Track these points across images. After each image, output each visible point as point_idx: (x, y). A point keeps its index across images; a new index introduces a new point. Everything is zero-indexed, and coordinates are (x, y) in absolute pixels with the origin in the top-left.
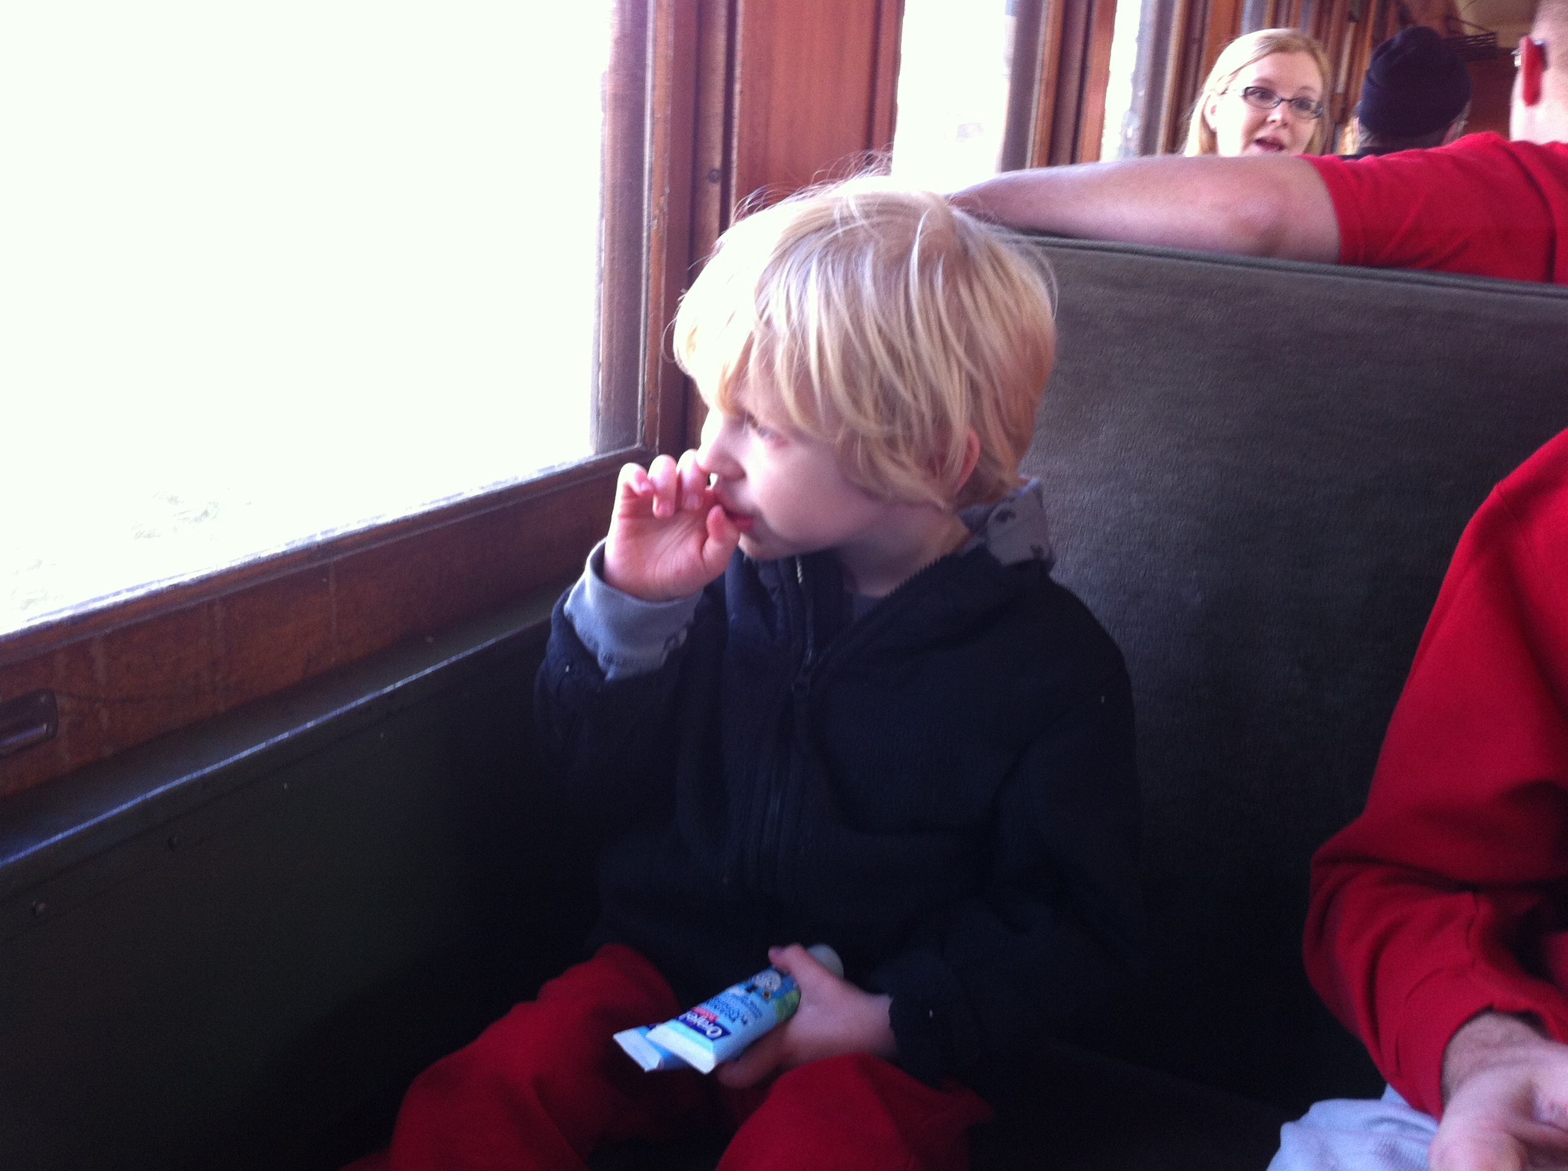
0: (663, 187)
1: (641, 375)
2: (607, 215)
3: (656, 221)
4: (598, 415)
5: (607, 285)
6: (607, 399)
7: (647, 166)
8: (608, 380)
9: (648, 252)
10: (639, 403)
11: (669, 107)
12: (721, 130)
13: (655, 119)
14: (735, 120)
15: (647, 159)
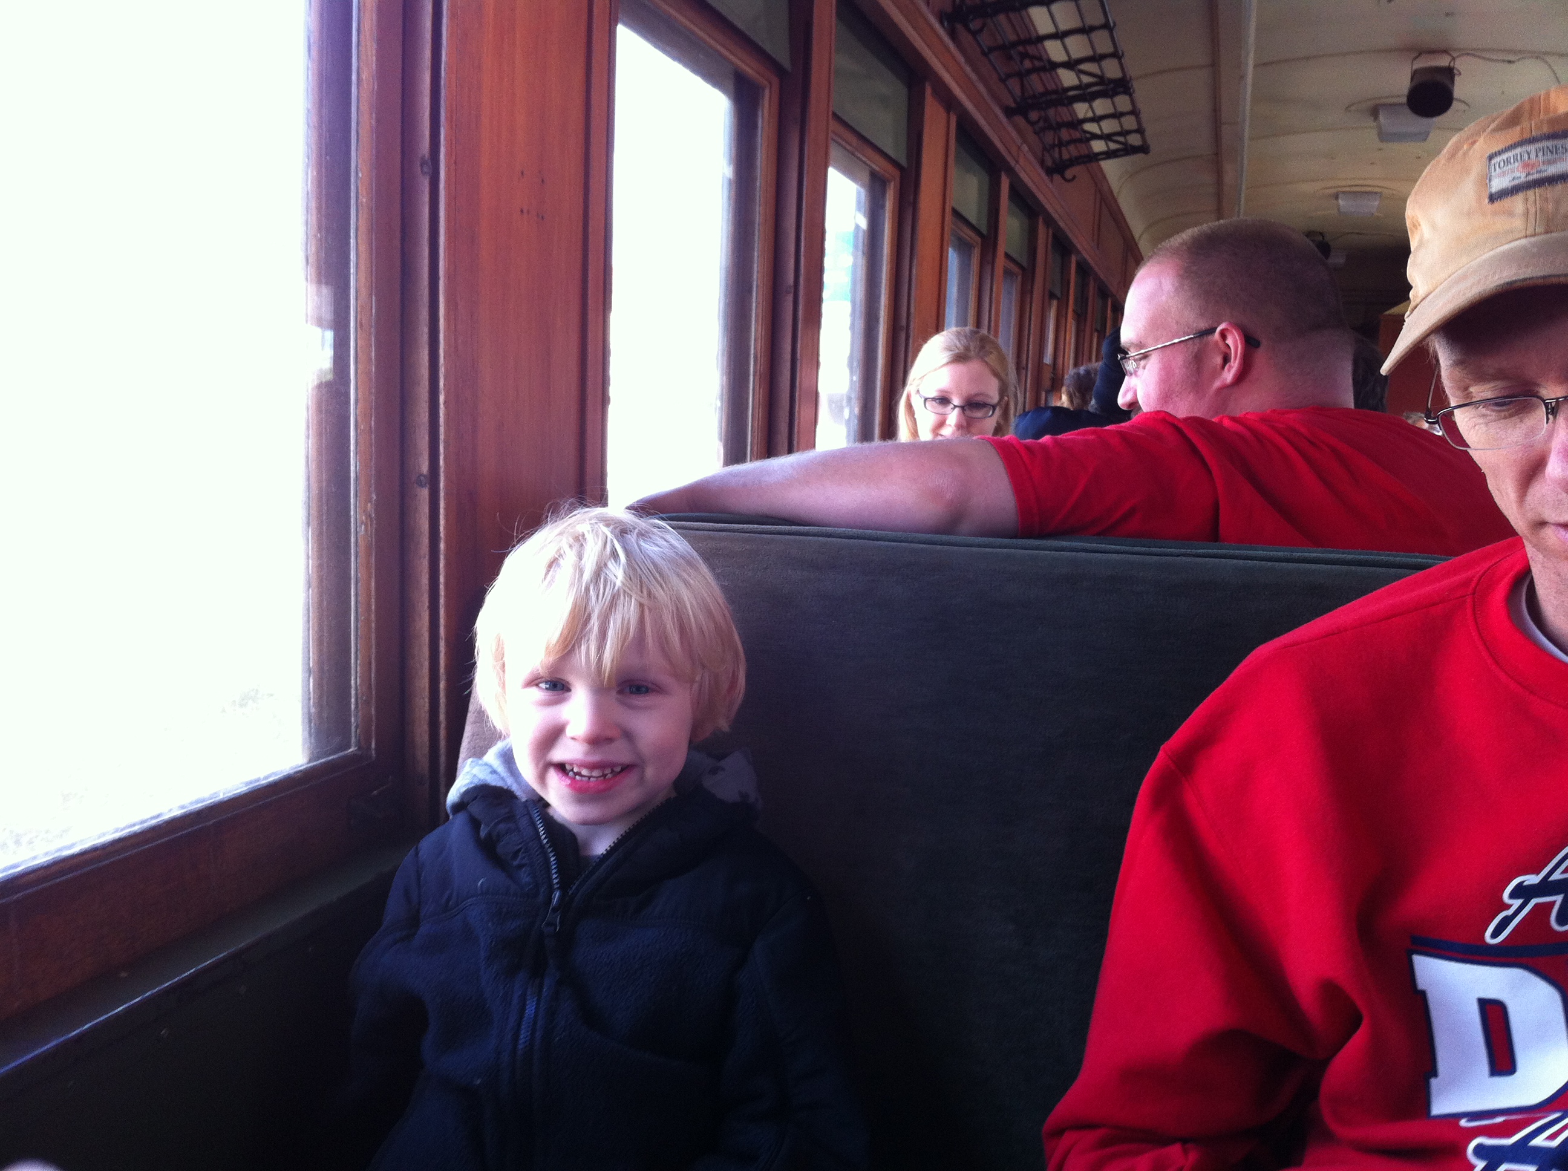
0: (369, 494)
1: (353, 678)
2: (315, 523)
3: (363, 527)
4: (310, 722)
5: (316, 590)
6: (319, 705)
7: (352, 475)
8: (319, 685)
9: (356, 557)
10: (353, 707)
11: (373, 419)
12: (427, 438)
13: (359, 431)
14: (441, 428)
15: (352, 468)
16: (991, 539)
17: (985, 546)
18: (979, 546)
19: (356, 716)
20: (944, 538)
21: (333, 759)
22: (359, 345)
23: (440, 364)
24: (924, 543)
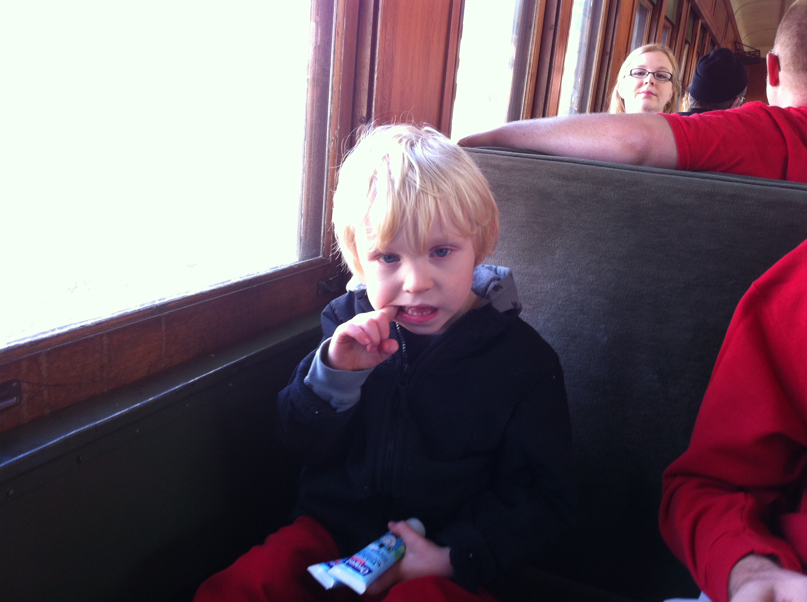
0: (337, 125)
1: (323, 220)
3: (332, 143)
4: (301, 240)
6: (306, 233)
7: (329, 115)
8: (306, 223)
9: (328, 158)
10: (322, 235)
11: (341, 85)
12: (367, 97)
13: (333, 91)
14: (374, 92)
15: (329, 111)
16: (666, 170)
17: (662, 173)
18: (658, 173)
19: (323, 240)
20: (640, 167)
21: (312, 260)
22: (336, 44)
23: (376, 57)
24: (628, 170)
